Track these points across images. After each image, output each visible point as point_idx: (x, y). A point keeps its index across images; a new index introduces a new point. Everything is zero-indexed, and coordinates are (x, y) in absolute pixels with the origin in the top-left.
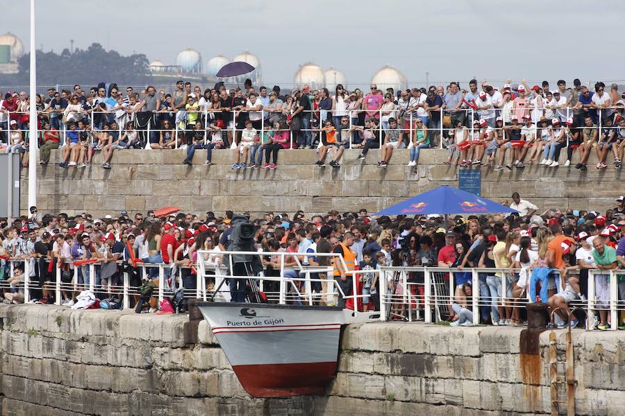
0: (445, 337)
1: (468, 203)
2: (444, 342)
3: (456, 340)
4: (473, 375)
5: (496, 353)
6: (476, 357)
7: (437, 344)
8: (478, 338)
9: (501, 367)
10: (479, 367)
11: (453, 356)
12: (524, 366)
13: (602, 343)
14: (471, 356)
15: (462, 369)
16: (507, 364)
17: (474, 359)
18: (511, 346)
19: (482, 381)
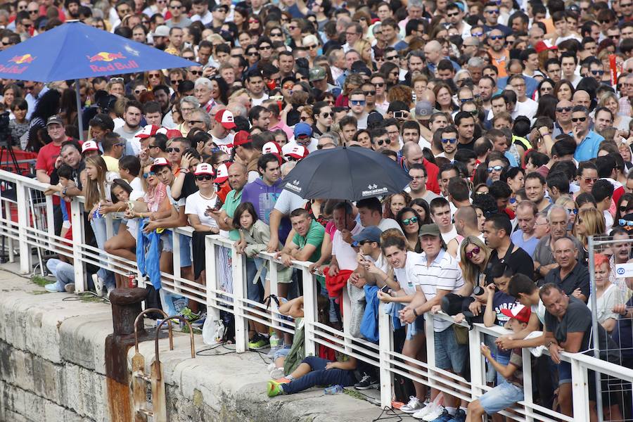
0: (20, 320)
1: (105, 56)
2: (20, 327)
3: (33, 329)
4: (55, 394)
5: (80, 366)
6: (57, 364)
7: (12, 328)
8: (58, 334)
9: (86, 392)
10: (62, 384)
11: (33, 355)
12: (112, 399)
13: (202, 389)
14: (52, 362)
15: (43, 381)
16: (92, 389)
17: (55, 367)
18: (95, 358)
19: (67, 408)
